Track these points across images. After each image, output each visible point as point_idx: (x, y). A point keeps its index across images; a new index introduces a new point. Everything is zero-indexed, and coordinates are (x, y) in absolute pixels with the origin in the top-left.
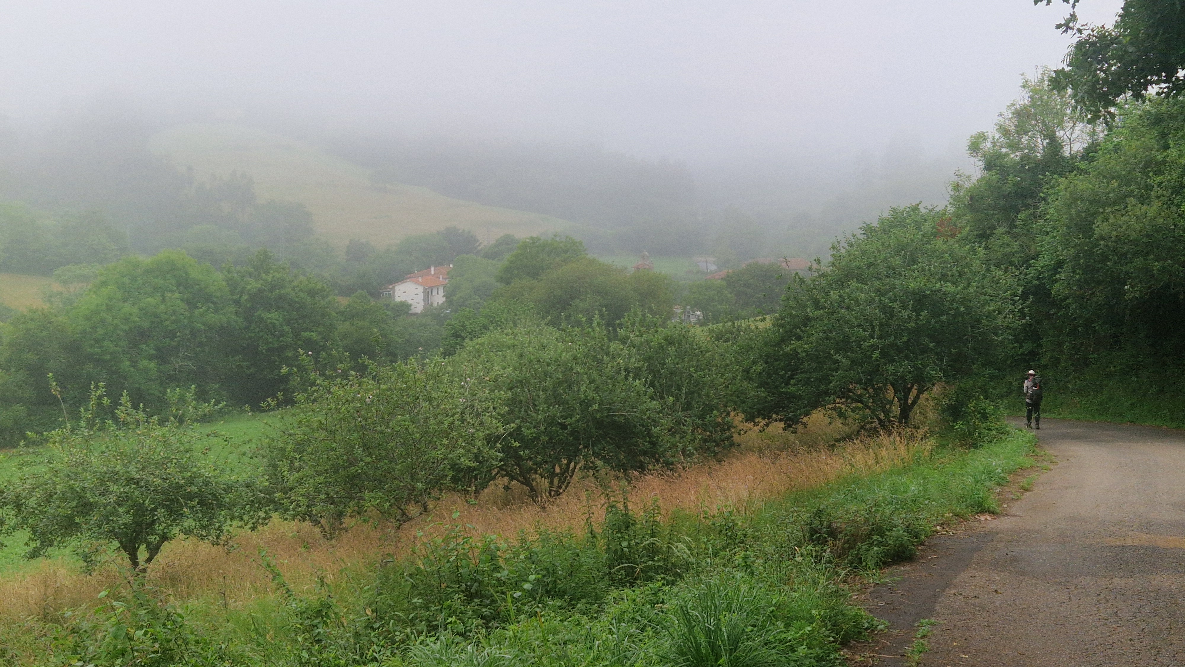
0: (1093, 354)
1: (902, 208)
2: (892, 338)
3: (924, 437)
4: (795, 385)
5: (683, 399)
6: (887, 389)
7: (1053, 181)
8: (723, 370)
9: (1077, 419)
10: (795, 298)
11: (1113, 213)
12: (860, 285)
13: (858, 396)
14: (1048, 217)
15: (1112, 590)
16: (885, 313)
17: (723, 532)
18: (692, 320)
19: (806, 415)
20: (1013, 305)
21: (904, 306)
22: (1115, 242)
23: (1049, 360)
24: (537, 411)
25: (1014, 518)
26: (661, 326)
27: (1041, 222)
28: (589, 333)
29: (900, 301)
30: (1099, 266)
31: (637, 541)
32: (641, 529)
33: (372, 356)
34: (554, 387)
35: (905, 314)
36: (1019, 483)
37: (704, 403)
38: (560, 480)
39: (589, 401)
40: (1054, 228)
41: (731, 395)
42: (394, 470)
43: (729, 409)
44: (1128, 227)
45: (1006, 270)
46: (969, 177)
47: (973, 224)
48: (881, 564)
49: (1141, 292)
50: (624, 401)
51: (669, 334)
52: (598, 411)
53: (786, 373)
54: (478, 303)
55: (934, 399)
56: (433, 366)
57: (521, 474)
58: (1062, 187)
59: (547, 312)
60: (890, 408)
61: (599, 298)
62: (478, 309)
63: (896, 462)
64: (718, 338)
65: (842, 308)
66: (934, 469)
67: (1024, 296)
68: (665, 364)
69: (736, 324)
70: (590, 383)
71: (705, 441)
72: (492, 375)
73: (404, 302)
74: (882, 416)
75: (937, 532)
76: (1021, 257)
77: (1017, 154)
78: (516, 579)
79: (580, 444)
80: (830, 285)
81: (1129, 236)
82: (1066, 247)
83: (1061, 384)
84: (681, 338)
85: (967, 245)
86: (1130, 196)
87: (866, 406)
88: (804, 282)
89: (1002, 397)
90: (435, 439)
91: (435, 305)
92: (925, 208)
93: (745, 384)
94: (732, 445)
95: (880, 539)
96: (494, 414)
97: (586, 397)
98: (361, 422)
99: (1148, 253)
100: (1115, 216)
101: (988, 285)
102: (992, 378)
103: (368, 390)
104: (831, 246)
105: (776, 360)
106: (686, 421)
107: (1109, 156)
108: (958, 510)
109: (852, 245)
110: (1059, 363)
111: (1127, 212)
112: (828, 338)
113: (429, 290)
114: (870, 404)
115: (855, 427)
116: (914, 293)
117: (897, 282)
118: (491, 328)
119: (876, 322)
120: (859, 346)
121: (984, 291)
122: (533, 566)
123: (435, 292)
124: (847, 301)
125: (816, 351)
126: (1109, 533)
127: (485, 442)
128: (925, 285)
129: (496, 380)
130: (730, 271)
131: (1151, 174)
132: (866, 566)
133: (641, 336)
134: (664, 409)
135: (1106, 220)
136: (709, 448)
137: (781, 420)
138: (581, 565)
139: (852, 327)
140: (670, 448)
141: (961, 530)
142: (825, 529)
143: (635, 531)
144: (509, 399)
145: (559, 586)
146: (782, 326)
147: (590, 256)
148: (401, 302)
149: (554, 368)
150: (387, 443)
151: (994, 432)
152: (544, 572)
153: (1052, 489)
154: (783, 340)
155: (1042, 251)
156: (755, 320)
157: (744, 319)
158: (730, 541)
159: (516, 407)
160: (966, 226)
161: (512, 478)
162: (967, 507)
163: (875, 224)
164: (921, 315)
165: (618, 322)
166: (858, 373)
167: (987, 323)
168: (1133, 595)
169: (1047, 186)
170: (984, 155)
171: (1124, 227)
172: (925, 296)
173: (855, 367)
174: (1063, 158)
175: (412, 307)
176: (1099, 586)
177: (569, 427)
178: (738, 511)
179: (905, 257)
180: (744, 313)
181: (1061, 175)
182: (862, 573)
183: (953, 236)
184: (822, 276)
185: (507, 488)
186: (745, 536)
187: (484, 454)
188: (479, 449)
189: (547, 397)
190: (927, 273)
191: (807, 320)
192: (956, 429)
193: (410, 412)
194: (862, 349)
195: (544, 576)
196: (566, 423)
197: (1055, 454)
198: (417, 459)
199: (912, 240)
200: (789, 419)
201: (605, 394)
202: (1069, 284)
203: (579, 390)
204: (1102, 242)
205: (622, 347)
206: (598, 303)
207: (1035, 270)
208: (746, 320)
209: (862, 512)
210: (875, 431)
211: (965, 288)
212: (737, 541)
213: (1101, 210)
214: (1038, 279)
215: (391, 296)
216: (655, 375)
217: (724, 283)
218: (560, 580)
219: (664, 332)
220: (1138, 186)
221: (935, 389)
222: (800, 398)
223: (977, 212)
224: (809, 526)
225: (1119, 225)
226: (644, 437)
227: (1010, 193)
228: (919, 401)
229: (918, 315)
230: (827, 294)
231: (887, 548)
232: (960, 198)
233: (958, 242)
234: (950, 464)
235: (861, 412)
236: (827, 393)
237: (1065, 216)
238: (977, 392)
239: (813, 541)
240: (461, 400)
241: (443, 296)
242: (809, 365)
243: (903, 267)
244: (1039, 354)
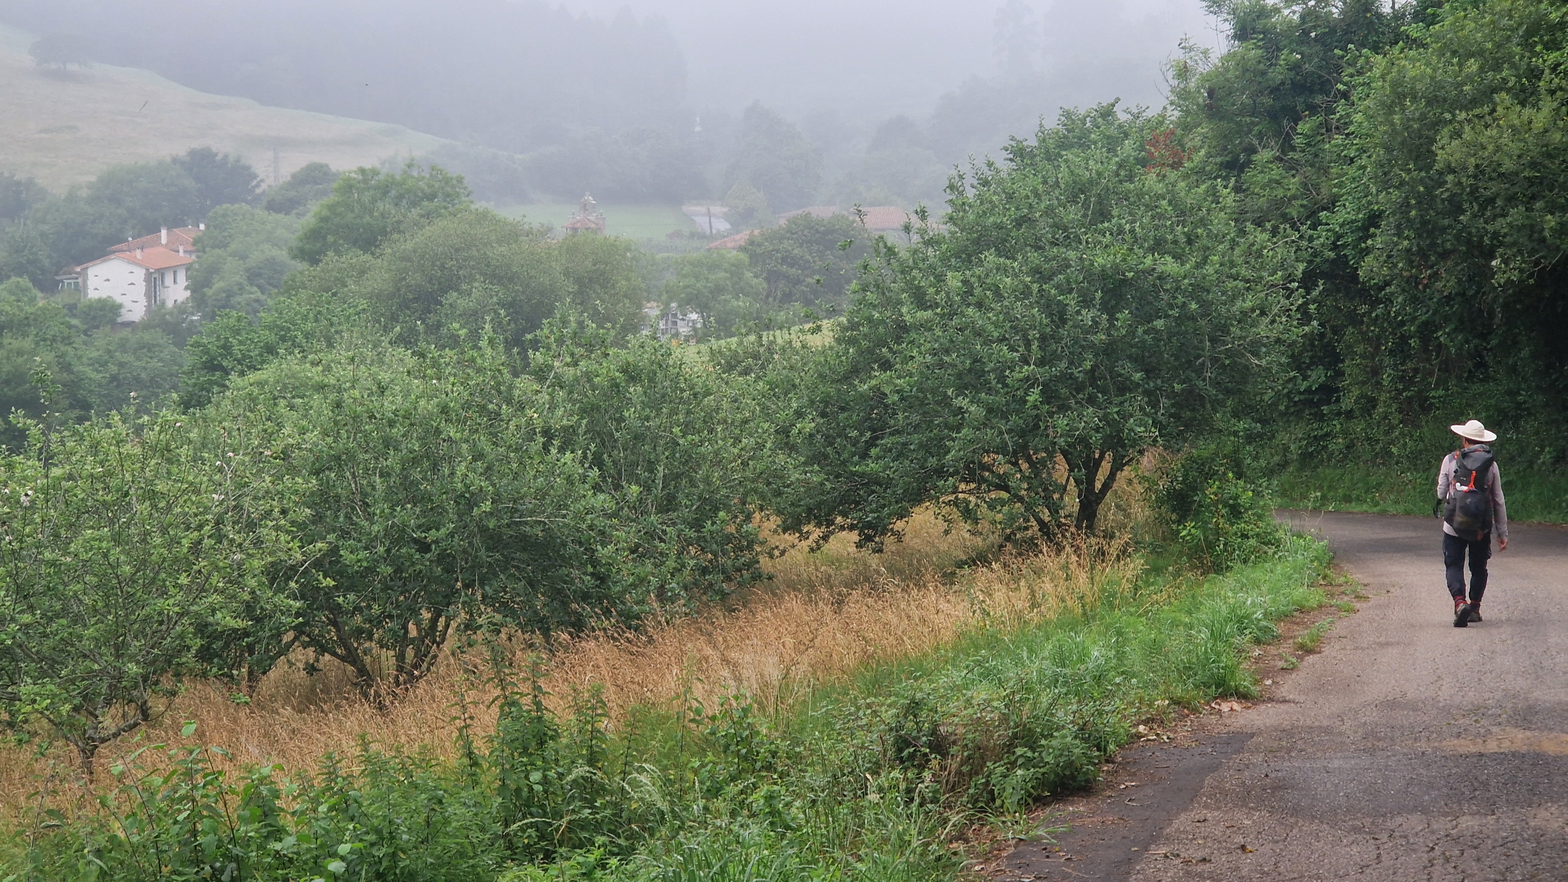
0: (1436, 388)
1: (1082, 112)
2: (1063, 365)
3: (1123, 553)
4: (878, 458)
5: (658, 490)
6: (1055, 463)
7: (1362, 60)
8: (737, 431)
9: (1408, 513)
10: (877, 286)
11: (1469, 121)
12: (1002, 260)
13: (999, 476)
14: (1352, 128)
15: (1456, 840)
16: (1050, 315)
17: (732, 748)
18: (681, 330)
19: (901, 517)
20: (1288, 298)
21: (1086, 302)
22: (1475, 177)
23: (1356, 402)
24: (370, 517)
25: (1284, 707)
26: (614, 344)
27: (1338, 139)
28: (473, 360)
29: (1078, 291)
30: (1446, 222)
31: (560, 770)
32: (568, 746)
33: (34, 408)
34: (403, 469)
35: (1087, 316)
36: (1295, 637)
37: (700, 498)
38: (417, 651)
39: (472, 494)
40: (1362, 150)
41: (753, 481)
42: (80, 638)
43: (751, 507)
44: (1498, 148)
45: (1274, 232)
46: (1205, 53)
47: (1214, 143)
48: (1030, 801)
49: (1521, 271)
50: (542, 494)
51: (631, 359)
52: (491, 514)
53: (862, 435)
54: (257, 301)
55: (1143, 479)
56: (157, 428)
57: (343, 641)
58: (1377, 72)
59: (394, 318)
60: (1061, 498)
61: (496, 288)
62: (256, 311)
63: (1069, 603)
64: (730, 368)
65: (969, 305)
66: (1140, 616)
67: (1308, 280)
68: (622, 419)
69: (764, 338)
70: (475, 459)
71: (704, 571)
72: (278, 445)
73: (105, 300)
74: (1046, 516)
75: (1139, 736)
76: (1302, 206)
77: (1294, 8)
78: (315, 853)
79: (457, 580)
80: (944, 259)
81: (1500, 165)
82: (1385, 185)
83: (1378, 448)
84: (655, 367)
85: (1204, 182)
86: (1502, 89)
87: (1015, 496)
88: (895, 254)
89: (1270, 473)
90: (163, 575)
91: (170, 304)
92: (1127, 111)
93: (781, 458)
94: (757, 577)
95: (1030, 754)
96: (283, 522)
97: (467, 487)
98: (10, 543)
99: (1533, 198)
100: (1473, 128)
101: (1240, 261)
102: (1250, 438)
103: (25, 478)
104: (947, 183)
105: (843, 409)
106: (664, 532)
107: (1462, 14)
108: (1179, 692)
109: (985, 183)
110: (1374, 407)
111: (1494, 120)
112: (941, 365)
113: (156, 275)
114: (1023, 493)
115: (995, 538)
116: (1104, 275)
117: (1072, 255)
118: (282, 351)
119: (1034, 334)
120: (1002, 379)
121: (1234, 271)
122: (351, 827)
123: (169, 279)
124: (977, 291)
125: (920, 390)
126: (1456, 730)
127: (264, 580)
128: (1124, 260)
129: (285, 455)
130: (756, 232)
131: (1538, 48)
132: (1002, 807)
133: (576, 364)
134: (623, 508)
135: (1457, 134)
136: (711, 585)
137: (852, 528)
138: (447, 822)
139: (987, 342)
140: (634, 586)
141: (1183, 733)
142: (924, 739)
143: (557, 752)
144: (313, 494)
145: (402, 864)
146: (852, 341)
147: (479, 205)
148: (100, 300)
149: (402, 431)
150: (65, 585)
151: (1252, 542)
152: (372, 837)
153: (1356, 648)
154: (855, 371)
155: (1342, 196)
156: (801, 331)
157: (781, 329)
158: (744, 765)
159: (329, 508)
160: (1201, 147)
161: (322, 649)
162: (1197, 687)
163: (1033, 142)
164: (1117, 320)
165: (529, 336)
166: (1001, 433)
167: (1238, 332)
168: (1494, 847)
169: (1351, 70)
170: (1234, 12)
171: (1491, 148)
172: (1124, 282)
173: (995, 421)
174: (1380, 16)
175: (123, 311)
176: (1433, 832)
177: (433, 547)
178: (762, 707)
179: (1086, 205)
180: (782, 316)
181: (1376, 49)
182: (992, 820)
183: (1176, 165)
184: (929, 243)
185: (311, 669)
186: (774, 754)
187: (262, 603)
188: (253, 592)
189: (389, 487)
190: (1127, 237)
191: (902, 329)
192: (1183, 537)
193: (112, 522)
194: (1007, 386)
195: (372, 845)
196: (429, 540)
197: (1366, 582)
198: (126, 615)
199: (1099, 174)
200: (869, 525)
201: (505, 481)
202: (1389, 257)
203: (452, 474)
204: (1450, 178)
205: (536, 387)
206: (495, 299)
207: (1328, 230)
208: (785, 331)
209: (995, 704)
210: (1032, 545)
211: (1198, 266)
212: (759, 765)
213: (1448, 116)
214: (1335, 247)
215: (80, 289)
216: (603, 443)
217: (743, 256)
218: (404, 853)
219: (619, 355)
220: (1514, 72)
221: (1145, 460)
222: (888, 483)
223: (1222, 118)
224: (894, 733)
225: (1482, 145)
226: (583, 565)
227: (1283, 83)
228: (1115, 486)
229: (1112, 318)
230: (940, 278)
231: (1042, 770)
232: (1189, 93)
233: (1186, 176)
234: (1170, 603)
235: (1006, 509)
236: (940, 472)
237: (1382, 128)
238: (1222, 465)
239: (902, 761)
240: (216, 496)
241: (186, 288)
242: (907, 417)
243: (1083, 225)
244: (1337, 390)
